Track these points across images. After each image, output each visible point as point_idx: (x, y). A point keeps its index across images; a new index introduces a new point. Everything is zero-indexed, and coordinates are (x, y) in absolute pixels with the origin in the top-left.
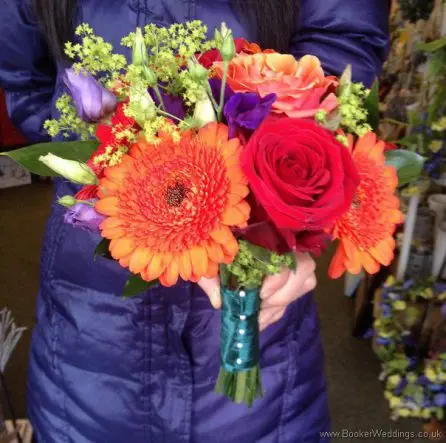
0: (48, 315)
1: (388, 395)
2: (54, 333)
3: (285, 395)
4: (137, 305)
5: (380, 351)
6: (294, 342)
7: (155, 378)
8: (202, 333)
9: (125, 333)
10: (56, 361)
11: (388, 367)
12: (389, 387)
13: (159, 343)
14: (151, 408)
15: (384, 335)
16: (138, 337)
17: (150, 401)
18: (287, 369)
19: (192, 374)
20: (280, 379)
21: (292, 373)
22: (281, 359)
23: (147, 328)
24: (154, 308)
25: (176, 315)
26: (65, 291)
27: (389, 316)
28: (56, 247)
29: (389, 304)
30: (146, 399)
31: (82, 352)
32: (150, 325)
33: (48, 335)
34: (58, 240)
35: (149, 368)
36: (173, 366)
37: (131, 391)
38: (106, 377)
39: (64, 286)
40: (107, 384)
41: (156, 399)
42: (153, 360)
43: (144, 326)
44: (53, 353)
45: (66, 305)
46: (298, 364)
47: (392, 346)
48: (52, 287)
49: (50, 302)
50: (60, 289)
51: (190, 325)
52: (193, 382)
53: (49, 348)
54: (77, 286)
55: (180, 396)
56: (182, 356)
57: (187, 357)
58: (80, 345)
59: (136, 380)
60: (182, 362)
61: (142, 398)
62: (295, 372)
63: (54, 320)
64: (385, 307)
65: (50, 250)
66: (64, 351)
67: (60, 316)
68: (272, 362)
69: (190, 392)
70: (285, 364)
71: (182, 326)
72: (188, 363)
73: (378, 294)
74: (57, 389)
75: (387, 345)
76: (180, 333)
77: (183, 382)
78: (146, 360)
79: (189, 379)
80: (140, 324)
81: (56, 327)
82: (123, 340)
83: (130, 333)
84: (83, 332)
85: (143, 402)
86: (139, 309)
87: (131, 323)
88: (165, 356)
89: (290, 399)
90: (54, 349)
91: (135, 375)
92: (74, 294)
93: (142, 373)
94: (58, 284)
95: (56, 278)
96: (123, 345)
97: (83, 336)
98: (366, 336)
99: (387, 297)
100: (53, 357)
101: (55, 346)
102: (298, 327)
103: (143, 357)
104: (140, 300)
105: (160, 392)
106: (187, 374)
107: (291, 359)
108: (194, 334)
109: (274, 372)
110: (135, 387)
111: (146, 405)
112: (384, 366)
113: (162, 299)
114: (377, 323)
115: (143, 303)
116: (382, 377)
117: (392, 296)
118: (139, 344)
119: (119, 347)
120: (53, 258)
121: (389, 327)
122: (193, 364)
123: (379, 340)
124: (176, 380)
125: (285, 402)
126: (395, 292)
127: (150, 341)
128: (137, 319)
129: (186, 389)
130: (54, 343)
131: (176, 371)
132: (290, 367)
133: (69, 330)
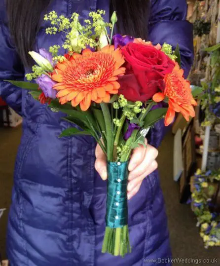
0: (18, 198)
1: (202, 234)
2: (21, 208)
3: (145, 241)
4: (65, 192)
5: (196, 210)
6: (150, 211)
7: (75, 232)
8: (100, 207)
9: (59, 208)
10: (21, 224)
11: (201, 219)
12: (202, 230)
13: (77, 213)
14: (73, 249)
15: (197, 201)
16: (66, 209)
17: (72, 245)
18: (146, 226)
19: (95, 230)
20: (143, 231)
21: (149, 228)
22: (143, 220)
23: (70, 205)
24: (74, 193)
25: (86, 197)
26: (27, 185)
27: (199, 191)
28: (23, 162)
29: (199, 184)
30: (70, 244)
31: (35, 219)
32: (72, 203)
33: (18, 209)
34: (23, 158)
35: (72, 227)
36: (84, 226)
37: (62, 240)
38: (48, 232)
39: (27, 183)
40: (49, 236)
41: (75, 244)
42: (73, 222)
43: (69, 204)
44: (20, 219)
45: (27, 192)
46: (152, 223)
47: (202, 207)
48: (20, 183)
49: (19, 191)
50: (24, 184)
51: (94, 202)
52: (95, 234)
53: (18, 216)
54: (33, 182)
55: (89, 242)
56: (89, 219)
57: (92, 220)
58: (34, 215)
59: (65, 234)
60: (89, 223)
61: (68, 243)
62: (151, 227)
63: (21, 201)
64: (197, 186)
65: (19, 164)
66: (26, 219)
67: (24, 199)
68: (138, 222)
69: (94, 239)
70: (145, 223)
71: (89, 203)
72: (93, 223)
73: (192, 179)
74: (22, 239)
75: (199, 207)
76: (88, 207)
77: (90, 234)
78: (70, 222)
79: (93, 232)
80: (67, 202)
81: (22, 205)
82: (58, 212)
83: (61, 207)
84: (37, 207)
85: (68, 245)
86: (66, 194)
87: (62, 202)
88: (79, 220)
89: (148, 243)
90: (20, 217)
91: (64, 231)
92: (32, 187)
93: (68, 230)
94: (23, 181)
95: (22, 178)
96: (58, 214)
97: (37, 210)
98: (187, 203)
99: (197, 181)
100: (20, 222)
101: (21, 215)
102: (152, 203)
103: (68, 220)
104: (66, 190)
105: (77, 240)
106: (92, 230)
107: (148, 220)
108: (96, 208)
109: (139, 228)
110: (64, 237)
111: (70, 247)
112: (198, 219)
113: (78, 189)
114: (193, 195)
115: (68, 191)
116: (198, 225)
117: (200, 180)
118: (66, 213)
119: (55, 215)
120: (21, 168)
121: (199, 197)
122: (96, 224)
123: (195, 205)
124: (86, 233)
125: (146, 244)
126: (201, 177)
127: (72, 212)
128: (65, 200)
129: (92, 238)
130: (21, 214)
131: (86, 228)
132: (148, 225)
133: (28, 207)
